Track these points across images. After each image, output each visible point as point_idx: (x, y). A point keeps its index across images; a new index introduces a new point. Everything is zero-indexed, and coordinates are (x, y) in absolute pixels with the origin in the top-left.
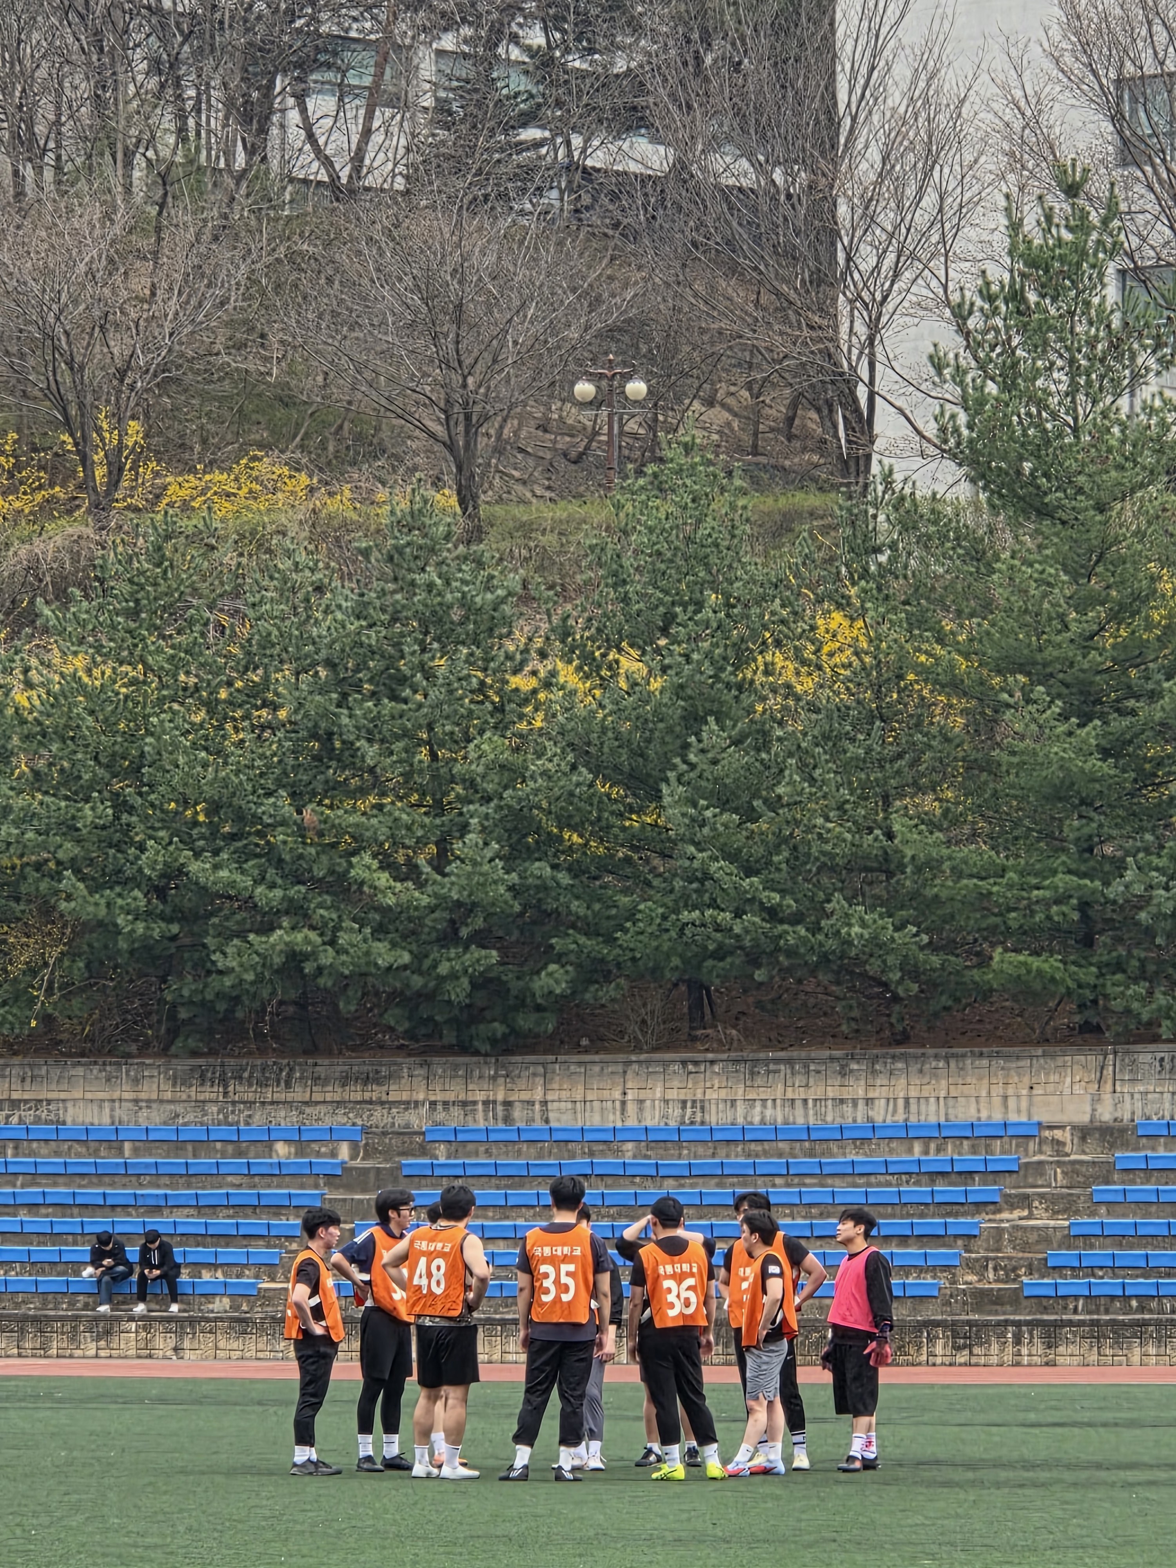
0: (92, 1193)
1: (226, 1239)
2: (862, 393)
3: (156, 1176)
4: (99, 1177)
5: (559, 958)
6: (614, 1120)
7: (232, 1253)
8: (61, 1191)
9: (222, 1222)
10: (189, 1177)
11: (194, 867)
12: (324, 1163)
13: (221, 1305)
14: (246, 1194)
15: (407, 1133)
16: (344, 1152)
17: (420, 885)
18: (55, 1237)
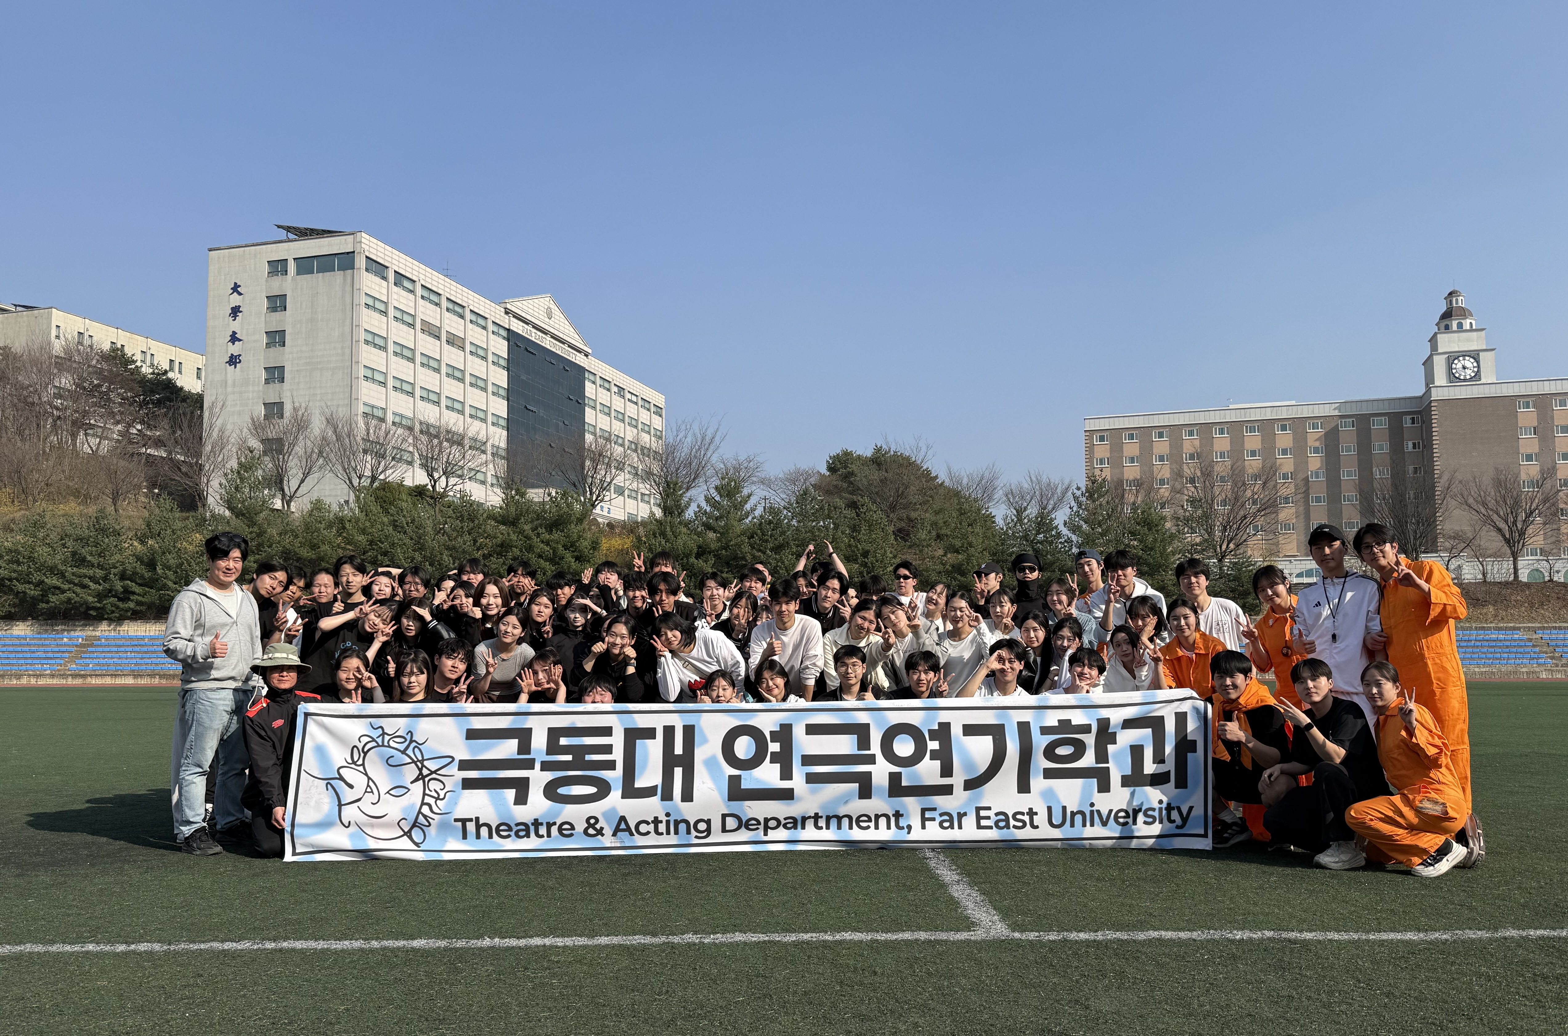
0: (19, 649)
1: (51, 658)
2: (205, 493)
3: (35, 645)
4: (21, 645)
5: (132, 601)
6: (143, 634)
7: (50, 662)
8: (11, 649)
9: (50, 655)
10: (43, 645)
11: (46, 580)
12: (75, 642)
13: (48, 672)
14: (57, 649)
15: (95, 636)
16: (80, 640)
17: (100, 585)
18: (8, 658)
